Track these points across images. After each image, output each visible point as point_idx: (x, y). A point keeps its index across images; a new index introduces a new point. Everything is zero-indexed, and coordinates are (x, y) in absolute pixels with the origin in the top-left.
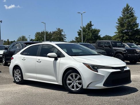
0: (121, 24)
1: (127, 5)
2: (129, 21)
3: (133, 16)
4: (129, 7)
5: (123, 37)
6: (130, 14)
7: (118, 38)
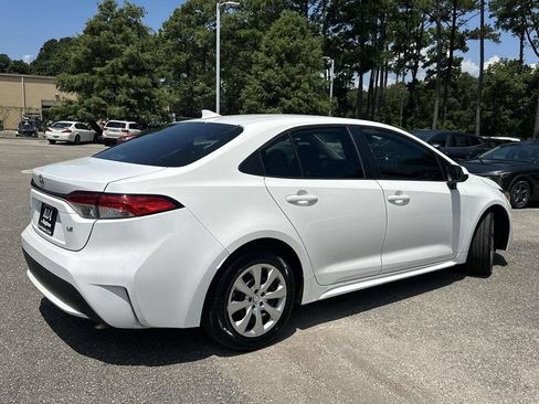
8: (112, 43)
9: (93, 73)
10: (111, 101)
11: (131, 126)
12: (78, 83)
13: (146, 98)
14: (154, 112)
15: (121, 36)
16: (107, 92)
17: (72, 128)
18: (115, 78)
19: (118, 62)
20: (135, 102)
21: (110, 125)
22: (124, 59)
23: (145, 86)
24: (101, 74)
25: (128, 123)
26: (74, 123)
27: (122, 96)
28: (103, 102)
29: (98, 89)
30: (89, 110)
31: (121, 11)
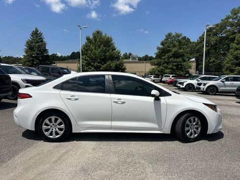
0: (30, 47)
1: (36, 29)
2: (39, 45)
3: (42, 41)
4: (38, 31)
5: (33, 61)
6: (40, 39)
7: (27, 62)
8: (169, 47)
9: (161, 59)
10: (166, 68)
11: (172, 77)
12: (156, 63)
13: (180, 66)
14: (182, 71)
15: (172, 45)
16: (165, 65)
17: (152, 78)
18: (169, 60)
19: (170, 54)
20: (175, 68)
21: (165, 76)
22: (172, 53)
23: (179, 62)
24: (164, 59)
25: (171, 76)
26: (153, 76)
27: (170, 66)
28: (164, 68)
29: (163, 64)
30: (159, 71)
31: (173, 36)
